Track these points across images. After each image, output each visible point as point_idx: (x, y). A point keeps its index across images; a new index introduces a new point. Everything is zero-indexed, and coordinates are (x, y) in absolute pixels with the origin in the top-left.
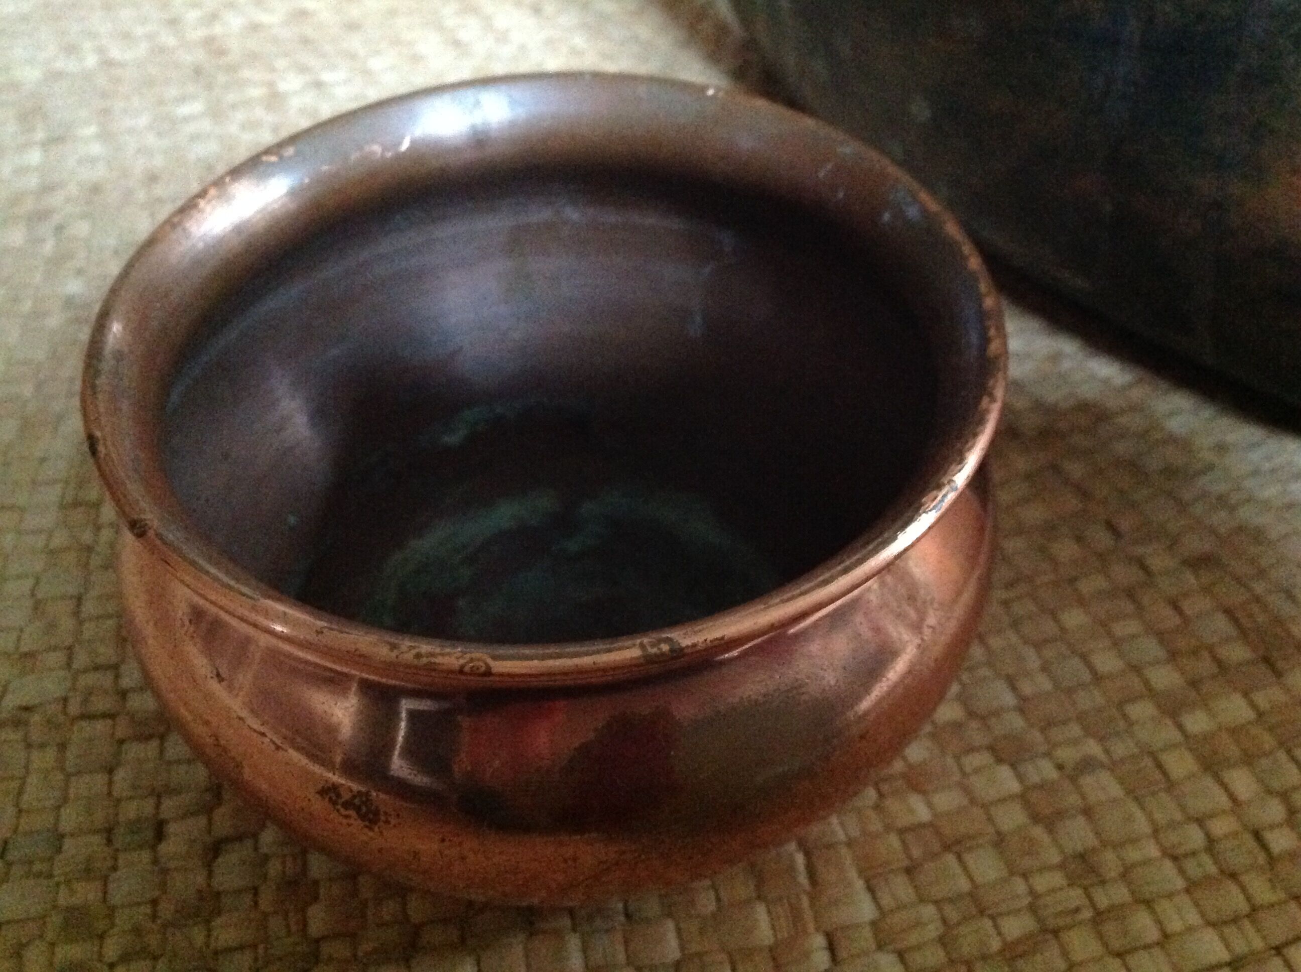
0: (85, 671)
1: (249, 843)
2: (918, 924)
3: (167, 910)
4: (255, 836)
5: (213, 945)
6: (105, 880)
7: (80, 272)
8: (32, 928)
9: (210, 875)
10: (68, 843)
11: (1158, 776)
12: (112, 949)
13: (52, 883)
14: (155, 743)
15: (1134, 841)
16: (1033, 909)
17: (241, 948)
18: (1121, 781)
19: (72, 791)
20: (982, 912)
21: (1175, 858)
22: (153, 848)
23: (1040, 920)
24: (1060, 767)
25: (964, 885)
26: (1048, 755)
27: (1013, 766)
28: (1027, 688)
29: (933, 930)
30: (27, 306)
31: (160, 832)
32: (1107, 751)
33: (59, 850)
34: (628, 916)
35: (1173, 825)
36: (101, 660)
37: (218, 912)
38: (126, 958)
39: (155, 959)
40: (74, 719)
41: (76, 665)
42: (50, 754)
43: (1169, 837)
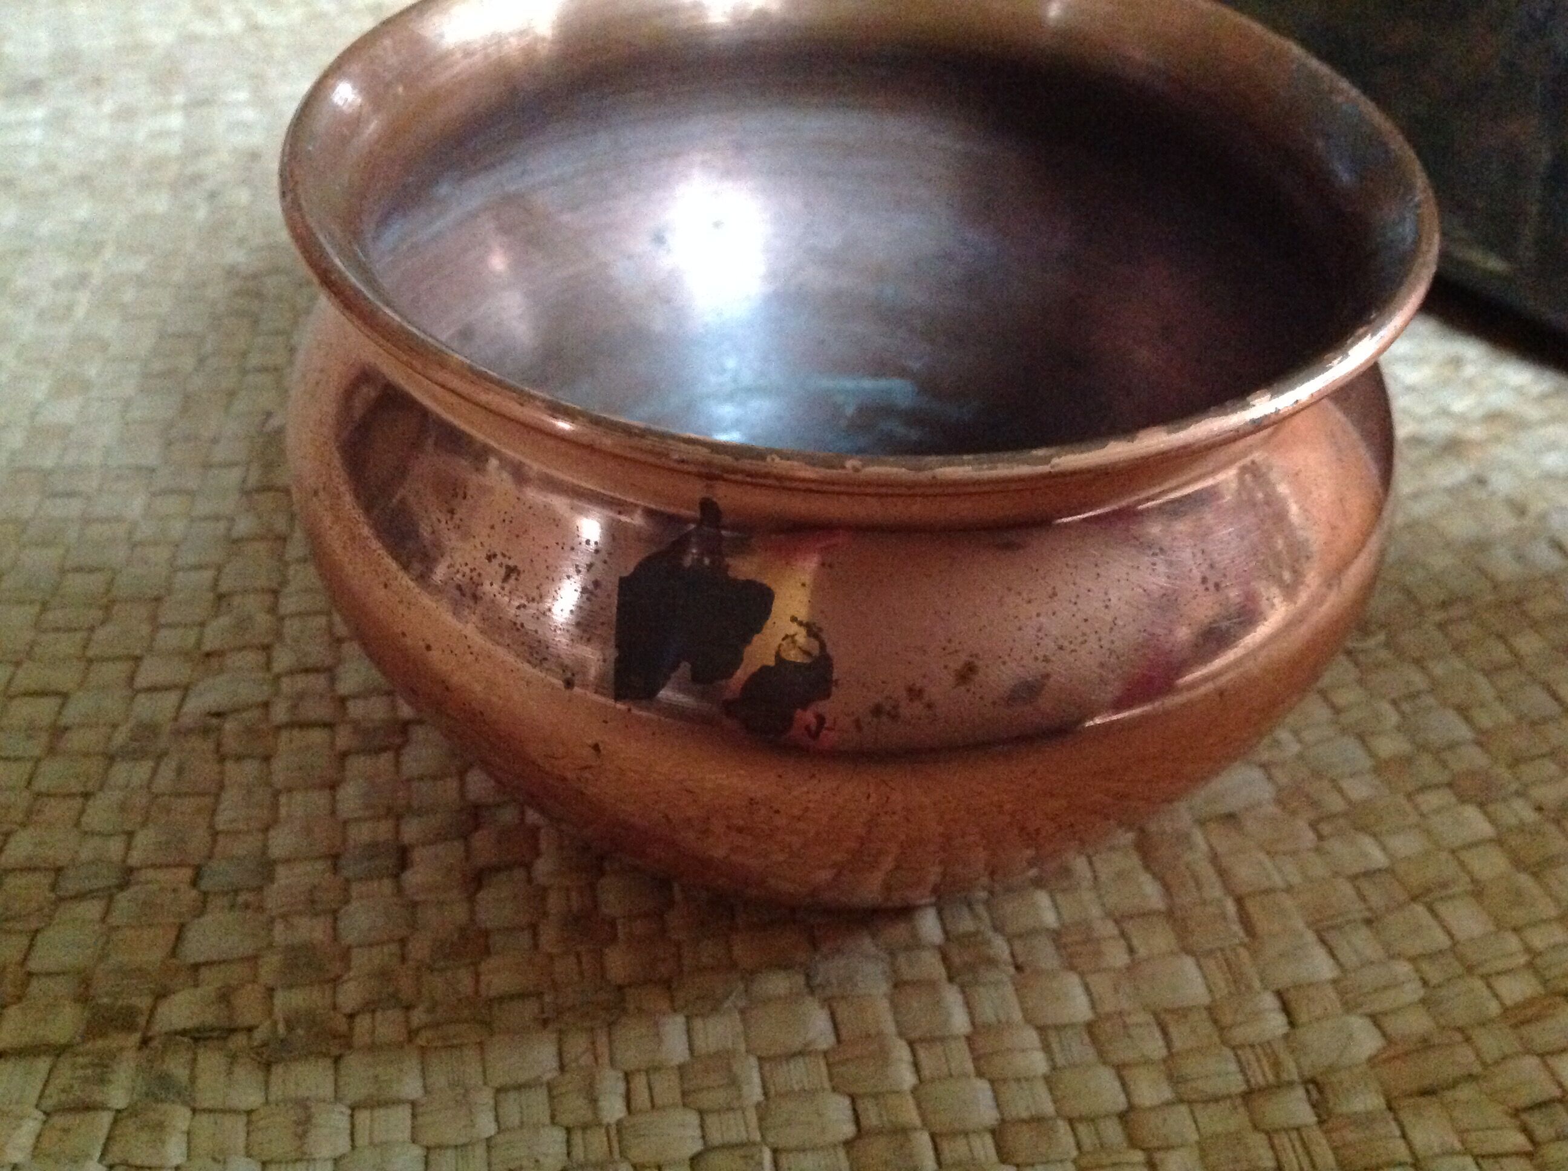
1: (519, 873)
2: (1393, 985)
3: (420, 948)
4: (528, 867)
5: (483, 988)
6: (335, 915)
7: (239, 242)
8: (240, 971)
9: (473, 911)
10: (281, 871)
12: (351, 995)
13: (263, 918)
14: (386, 759)
16: (1532, 968)
17: (522, 995)
19: (283, 812)
20: (1470, 969)
22: (396, 877)
23: (1545, 982)
24: (1539, 809)
25: (1442, 940)
26: (1518, 794)
27: (1481, 806)
28: (1485, 720)
29: (1412, 991)
30: (179, 275)
31: (403, 858)
33: (270, 878)
34: (1019, 968)
36: (311, 661)
37: (487, 951)
38: (370, 1007)
39: (408, 1008)
40: (279, 728)
41: (278, 666)
42: (251, 768)
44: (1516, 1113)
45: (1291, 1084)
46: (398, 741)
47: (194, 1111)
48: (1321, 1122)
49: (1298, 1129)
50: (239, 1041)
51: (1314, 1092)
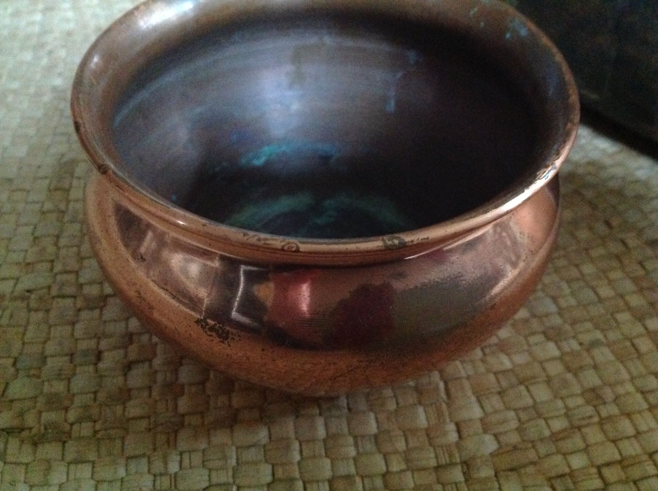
0: (61, 273)
1: (147, 364)
2: (505, 421)
3: (101, 396)
4: (150, 361)
5: (126, 415)
6: (69, 380)
7: (60, 74)
8: (28, 404)
9: (126, 380)
10: (49, 360)
11: (632, 350)
12: (72, 416)
13: (40, 380)
14: (97, 312)
15: (622, 383)
16: (567, 415)
17: (141, 418)
18: (613, 352)
19: (52, 335)
20: (539, 416)
21: (643, 393)
22: (96, 364)
23: (570, 422)
24: (581, 344)
25: (530, 402)
26: (574, 337)
27: (556, 342)
28: (563, 303)
29: (514, 424)
30: (32, 90)
31: (99, 356)
32: (605, 336)
33: (45, 364)
34: (349, 409)
35: (641, 376)
36: (68, 268)
37: (130, 398)
38: (80, 420)
39: (95, 422)
40: (53, 298)
41: (56, 270)
42: (40, 315)
43: (639, 383)
44: (550, 479)
45: (455, 464)
46: (102, 304)
47: (5, 463)
48: (466, 480)
49: (456, 484)
50: (25, 434)
51: (465, 467)
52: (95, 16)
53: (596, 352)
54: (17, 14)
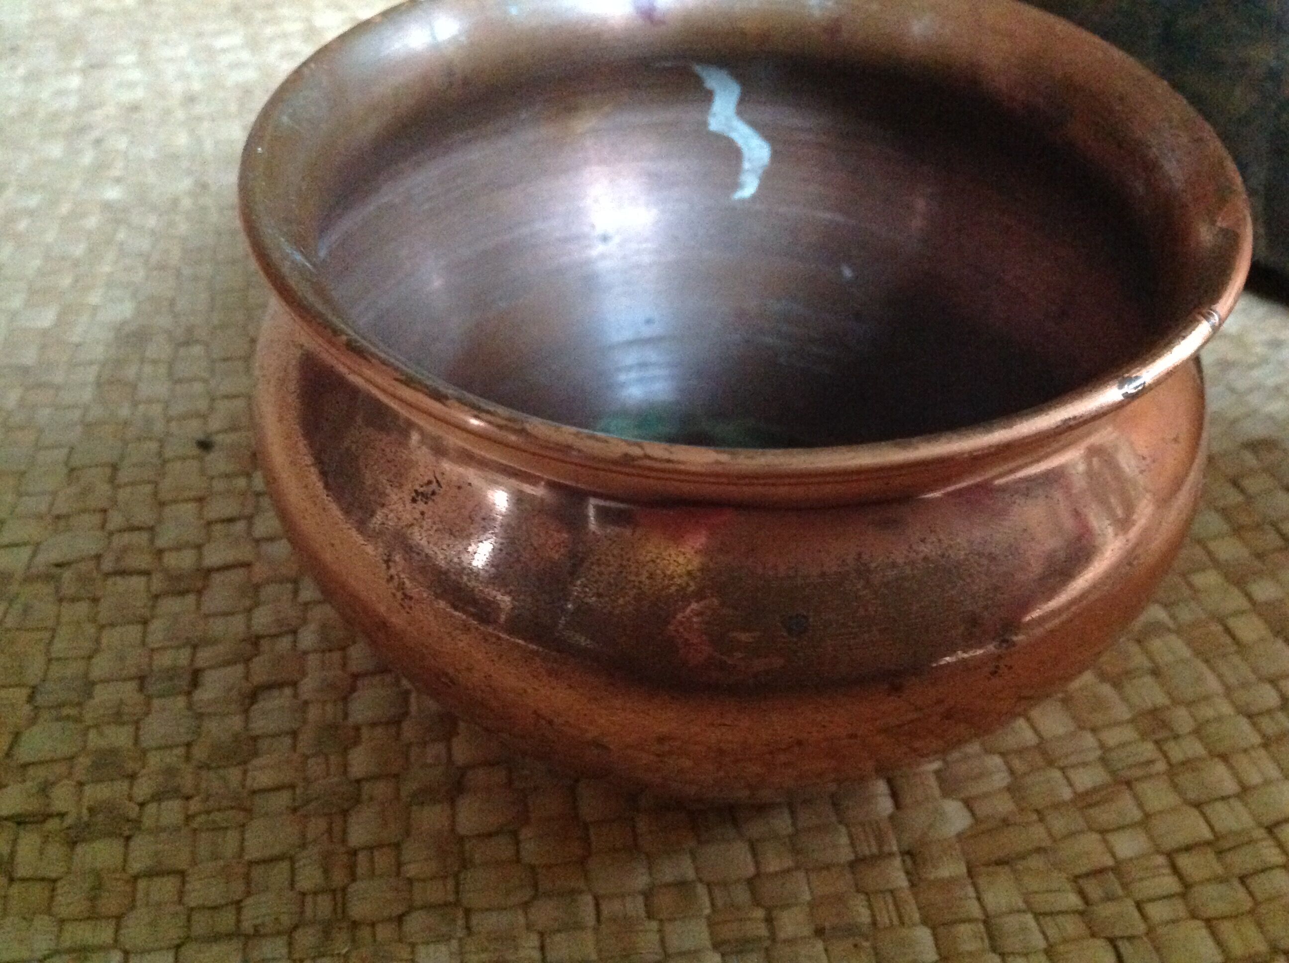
0: (121, 531)
1: (288, 691)
2: (983, 774)
3: (200, 751)
4: (294, 684)
5: (249, 782)
6: (137, 724)
7: (118, 180)
8: (58, 769)
9: (247, 720)
10: (98, 690)
11: (1229, 640)
12: (143, 788)
13: (80, 726)
14: (191, 599)
15: (1207, 698)
16: (1104, 761)
17: (278, 788)
18: (1189, 643)
19: (104, 643)
20: (1051, 763)
21: (1250, 716)
22: (189, 694)
23: (1113, 773)
25: (1031, 738)
29: (1001, 779)
30: (65, 208)
31: (195, 678)
32: (1173, 617)
33: (90, 696)
35: (1245, 685)
36: (136, 522)
37: (255, 754)
38: (158, 797)
39: (188, 798)
40: (107, 575)
41: (111, 526)
42: (82, 608)
43: (1242, 696)
44: (1076, 878)
45: (891, 854)
46: (199, 584)
47: (12, 880)
48: (913, 885)
49: (892, 892)
50: (52, 825)
51: (909, 862)
52: (183, 76)
53: (1156, 644)
54: (33, 77)
